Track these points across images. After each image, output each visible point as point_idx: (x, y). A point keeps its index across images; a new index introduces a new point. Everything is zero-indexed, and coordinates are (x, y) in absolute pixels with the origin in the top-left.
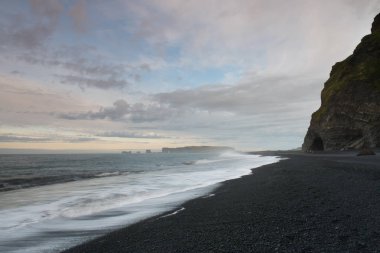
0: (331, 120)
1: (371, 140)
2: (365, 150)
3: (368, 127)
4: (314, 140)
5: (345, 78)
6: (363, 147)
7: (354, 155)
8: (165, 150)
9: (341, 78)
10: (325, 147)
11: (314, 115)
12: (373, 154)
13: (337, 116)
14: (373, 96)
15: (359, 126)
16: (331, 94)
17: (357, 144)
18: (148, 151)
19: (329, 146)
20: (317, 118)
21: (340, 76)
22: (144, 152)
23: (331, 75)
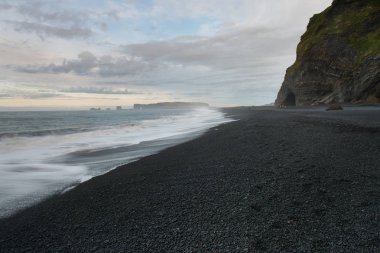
0: (304, 75)
1: (340, 95)
2: (335, 106)
3: (339, 82)
4: (287, 95)
5: (321, 32)
6: (333, 102)
7: (323, 109)
8: (136, 106)
9: (317, 32)
10: (297, 101)
11: (288, 70)
12: (341, 108)
13: (311, 71)
14: (346, 50)
15: (330, 81)
16: (306, 48)
17: (327, 99)
18: (119, 108)
19: (300, 101)
20: (291, 73)
21: (316, 28)
22: (115, 109)
23: (308, 27)
